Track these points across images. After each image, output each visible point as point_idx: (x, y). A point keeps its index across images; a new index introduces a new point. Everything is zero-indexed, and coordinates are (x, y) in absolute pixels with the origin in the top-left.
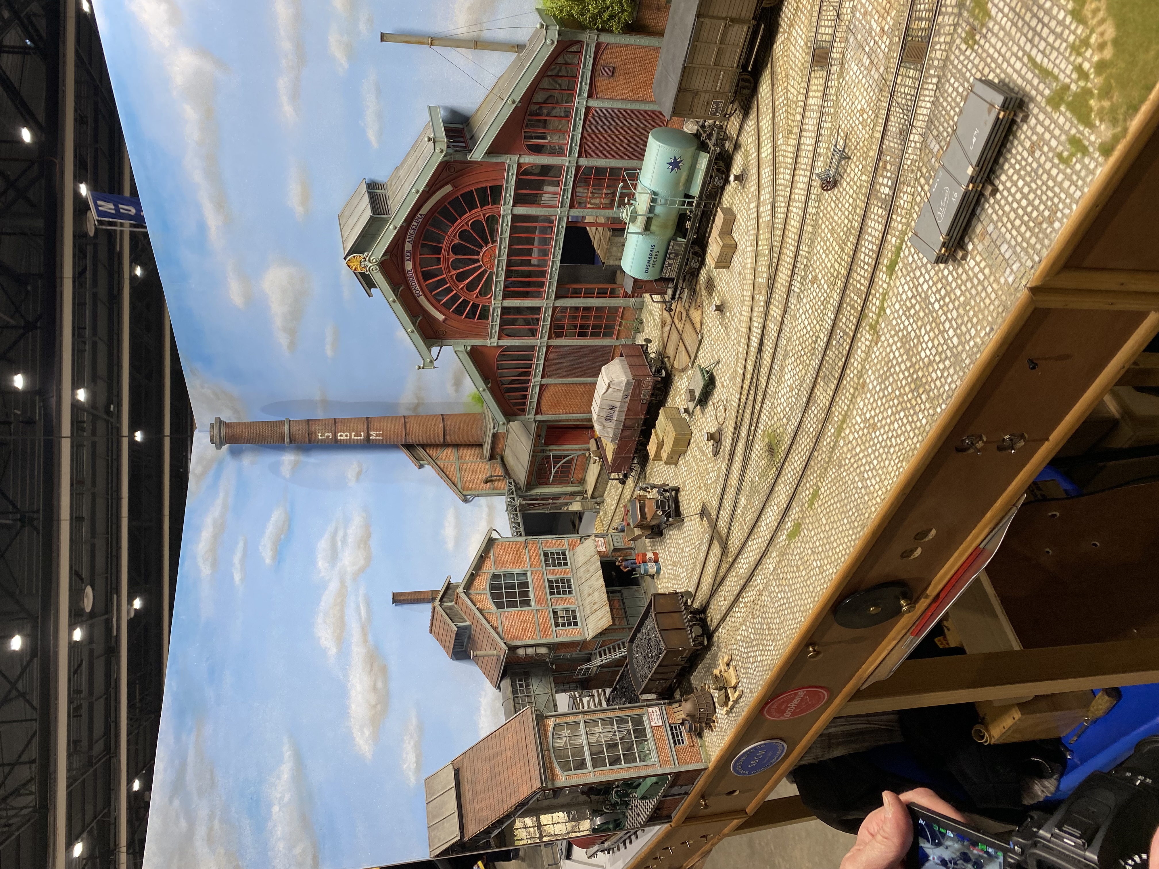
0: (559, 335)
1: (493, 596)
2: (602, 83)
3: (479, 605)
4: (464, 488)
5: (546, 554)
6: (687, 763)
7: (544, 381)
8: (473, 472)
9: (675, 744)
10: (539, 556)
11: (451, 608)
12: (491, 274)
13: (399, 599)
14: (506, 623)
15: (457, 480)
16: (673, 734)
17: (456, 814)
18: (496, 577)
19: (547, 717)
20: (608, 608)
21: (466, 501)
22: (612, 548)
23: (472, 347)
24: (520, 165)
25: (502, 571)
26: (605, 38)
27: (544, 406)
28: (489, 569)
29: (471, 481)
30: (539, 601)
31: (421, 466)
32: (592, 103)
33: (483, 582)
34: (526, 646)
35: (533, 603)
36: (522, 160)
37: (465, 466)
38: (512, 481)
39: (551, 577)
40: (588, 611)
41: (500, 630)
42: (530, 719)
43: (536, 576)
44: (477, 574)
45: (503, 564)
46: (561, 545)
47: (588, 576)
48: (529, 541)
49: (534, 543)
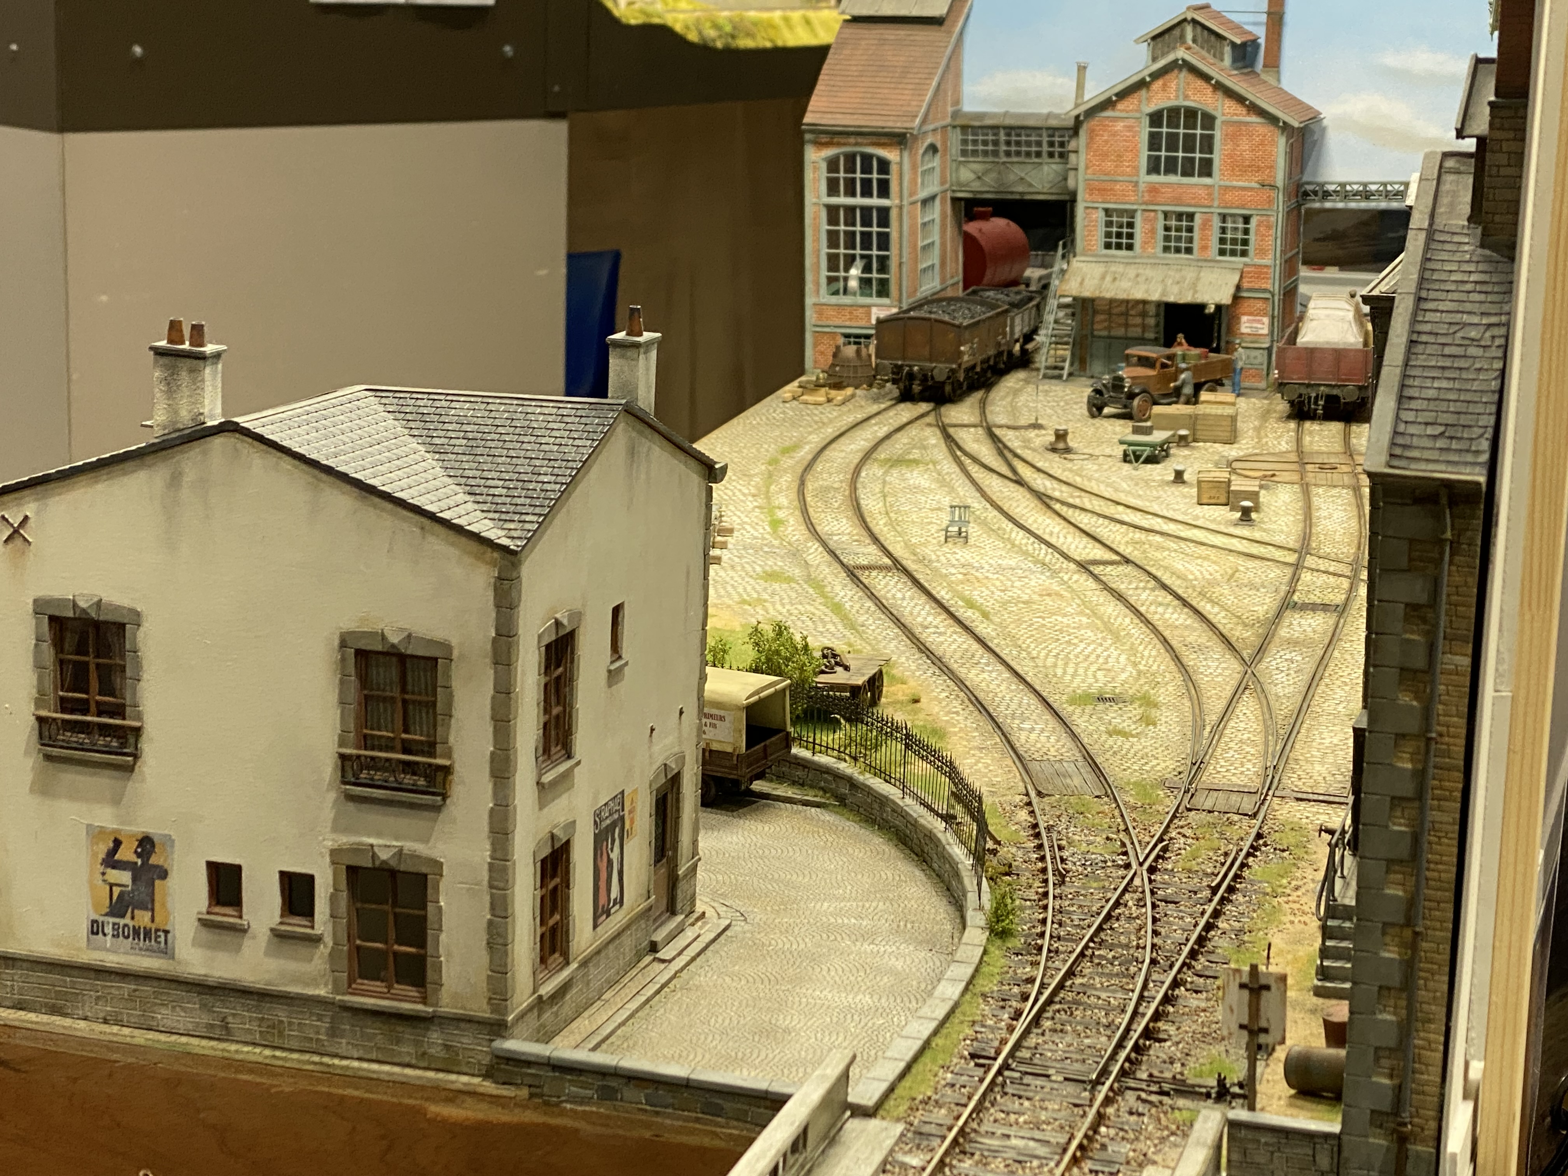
1: (1174, 112)
3: (1156, 84)
5: (1245, 219)
10: (1244, 205)
11: (1182, 37)
14: (1120, 126)
18: (1209, 120)
25: (1219, 133)
28: (1224, 109)
30: (1153, 189)
33: (1199, 97)
35: (1154, 178)
39: (1198, 219)
41: (1108, 113)
43: (1203, 192)
44: (1213, 87)
45: (1233, 137)
46: (1262, 252)
48: (1273, 194)
49: (1270, 201)
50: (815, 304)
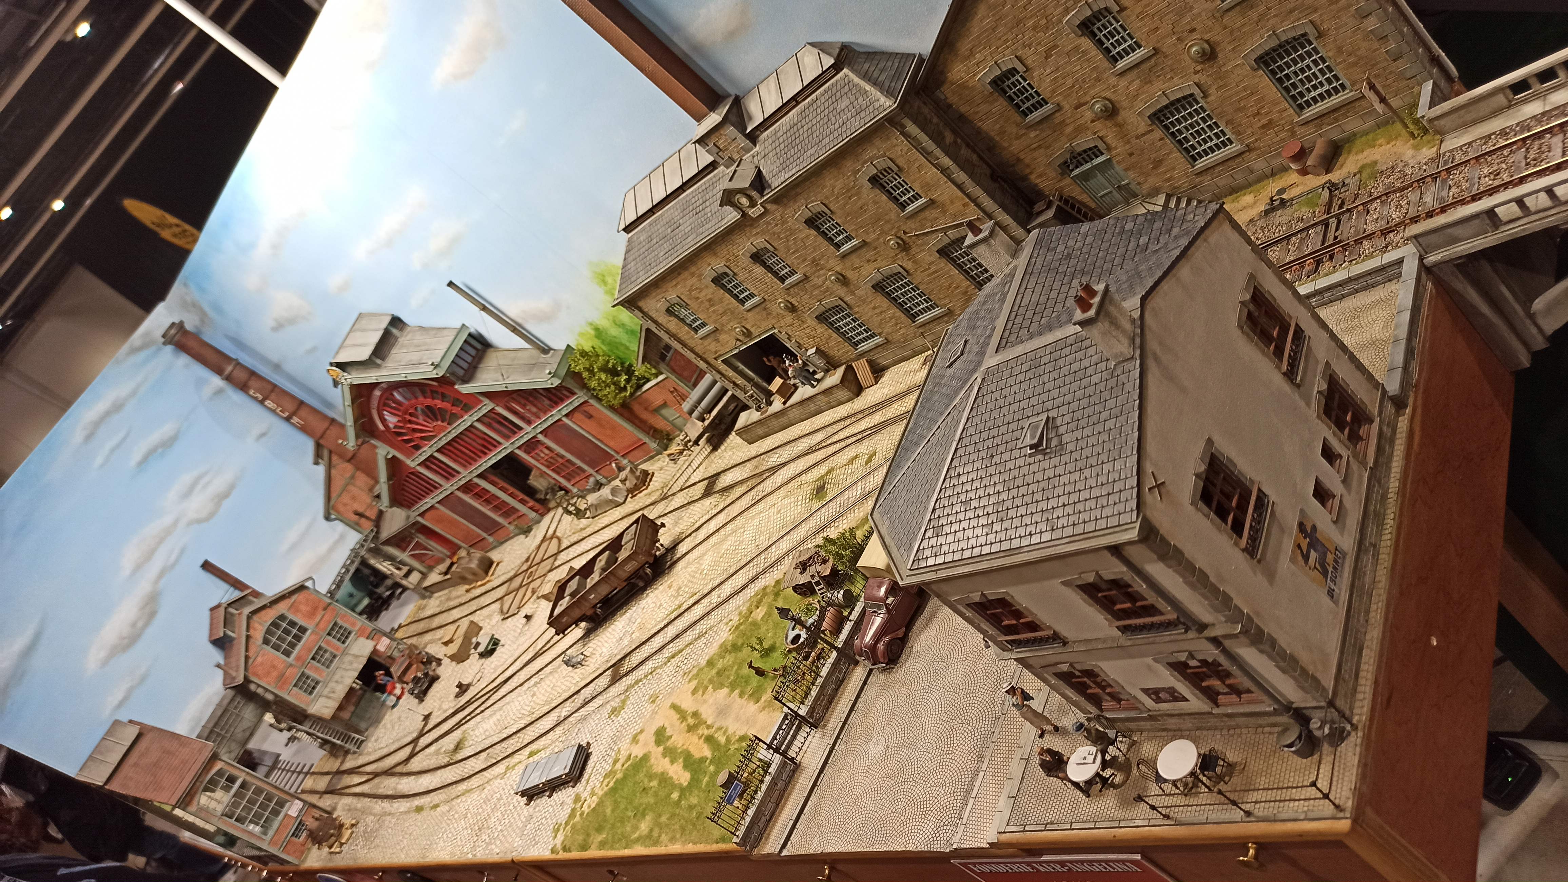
0: (464, 492)
1: (268, 631)
2: (578, 415)
3: (252, 632)
4: (334, 508)
5: (335, 624)
6: (289, 854)
7: (437, 505)
8: (354, 498)
9: (293, 835)
10: (329, 622)
11: (232, 615)
12: (435, 436)
13: (207, 566)
14: (259, 659)
15: (334, 496)
16: (296, 830)
17: (114, 766)
18: (282, 617)
19: (220, 760)
20: (337, 705)
21: (327, 518)
22: (389, 654)
23: (394, 457)
24: (493, 409)
25: (291, 616)
26: (592, 401)
27: (427, 515)
28: (282, 608)
29: (345, 505)
30: (298, 658)
31: (316, 463)
32: (564, 419)
33: (270, 616)
34: (259, 686)
35: (293, 656)
36: (497, 408)
37: (351, 488)
38: (375, 530)
39: (323, 645)
40: (325, 692)
41: (251, 661)
42: (206, 754)
43: (314, 637)
44: (270, 607)
45: (297, 611)
46: (353, 625)
47: (349, 667)
48: (332, 606)
49: (334, 610)
50: (269, 844)
